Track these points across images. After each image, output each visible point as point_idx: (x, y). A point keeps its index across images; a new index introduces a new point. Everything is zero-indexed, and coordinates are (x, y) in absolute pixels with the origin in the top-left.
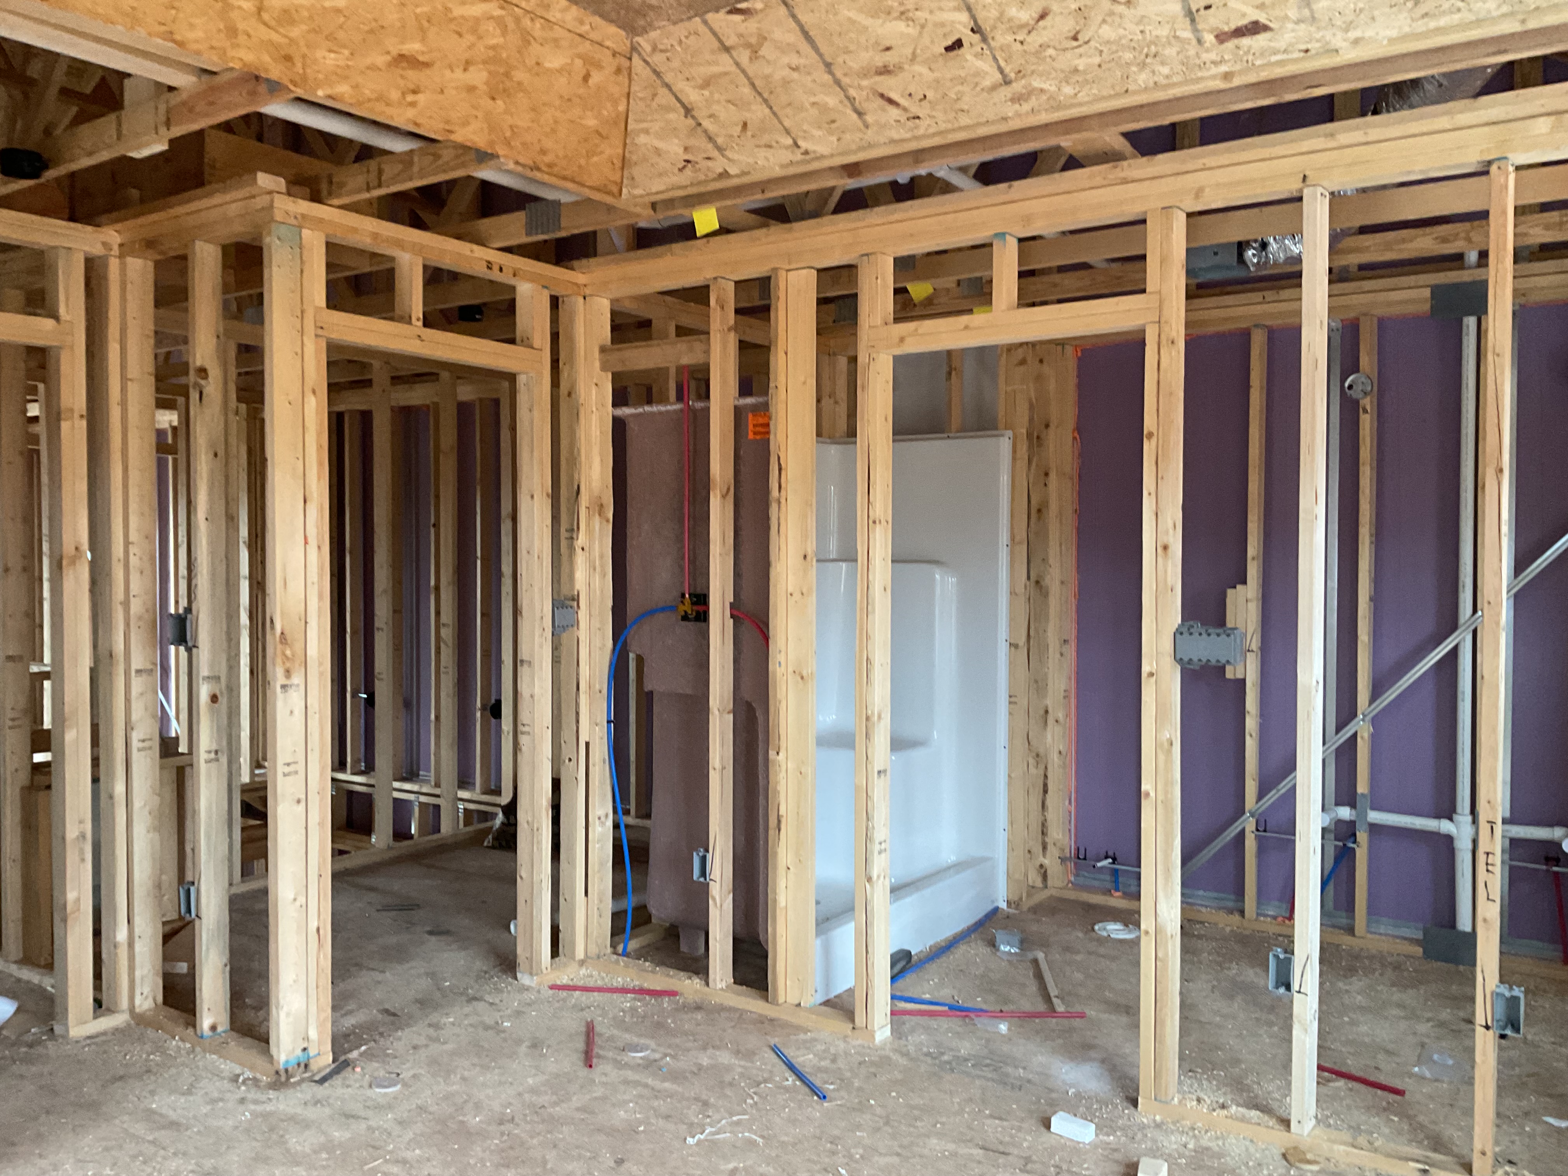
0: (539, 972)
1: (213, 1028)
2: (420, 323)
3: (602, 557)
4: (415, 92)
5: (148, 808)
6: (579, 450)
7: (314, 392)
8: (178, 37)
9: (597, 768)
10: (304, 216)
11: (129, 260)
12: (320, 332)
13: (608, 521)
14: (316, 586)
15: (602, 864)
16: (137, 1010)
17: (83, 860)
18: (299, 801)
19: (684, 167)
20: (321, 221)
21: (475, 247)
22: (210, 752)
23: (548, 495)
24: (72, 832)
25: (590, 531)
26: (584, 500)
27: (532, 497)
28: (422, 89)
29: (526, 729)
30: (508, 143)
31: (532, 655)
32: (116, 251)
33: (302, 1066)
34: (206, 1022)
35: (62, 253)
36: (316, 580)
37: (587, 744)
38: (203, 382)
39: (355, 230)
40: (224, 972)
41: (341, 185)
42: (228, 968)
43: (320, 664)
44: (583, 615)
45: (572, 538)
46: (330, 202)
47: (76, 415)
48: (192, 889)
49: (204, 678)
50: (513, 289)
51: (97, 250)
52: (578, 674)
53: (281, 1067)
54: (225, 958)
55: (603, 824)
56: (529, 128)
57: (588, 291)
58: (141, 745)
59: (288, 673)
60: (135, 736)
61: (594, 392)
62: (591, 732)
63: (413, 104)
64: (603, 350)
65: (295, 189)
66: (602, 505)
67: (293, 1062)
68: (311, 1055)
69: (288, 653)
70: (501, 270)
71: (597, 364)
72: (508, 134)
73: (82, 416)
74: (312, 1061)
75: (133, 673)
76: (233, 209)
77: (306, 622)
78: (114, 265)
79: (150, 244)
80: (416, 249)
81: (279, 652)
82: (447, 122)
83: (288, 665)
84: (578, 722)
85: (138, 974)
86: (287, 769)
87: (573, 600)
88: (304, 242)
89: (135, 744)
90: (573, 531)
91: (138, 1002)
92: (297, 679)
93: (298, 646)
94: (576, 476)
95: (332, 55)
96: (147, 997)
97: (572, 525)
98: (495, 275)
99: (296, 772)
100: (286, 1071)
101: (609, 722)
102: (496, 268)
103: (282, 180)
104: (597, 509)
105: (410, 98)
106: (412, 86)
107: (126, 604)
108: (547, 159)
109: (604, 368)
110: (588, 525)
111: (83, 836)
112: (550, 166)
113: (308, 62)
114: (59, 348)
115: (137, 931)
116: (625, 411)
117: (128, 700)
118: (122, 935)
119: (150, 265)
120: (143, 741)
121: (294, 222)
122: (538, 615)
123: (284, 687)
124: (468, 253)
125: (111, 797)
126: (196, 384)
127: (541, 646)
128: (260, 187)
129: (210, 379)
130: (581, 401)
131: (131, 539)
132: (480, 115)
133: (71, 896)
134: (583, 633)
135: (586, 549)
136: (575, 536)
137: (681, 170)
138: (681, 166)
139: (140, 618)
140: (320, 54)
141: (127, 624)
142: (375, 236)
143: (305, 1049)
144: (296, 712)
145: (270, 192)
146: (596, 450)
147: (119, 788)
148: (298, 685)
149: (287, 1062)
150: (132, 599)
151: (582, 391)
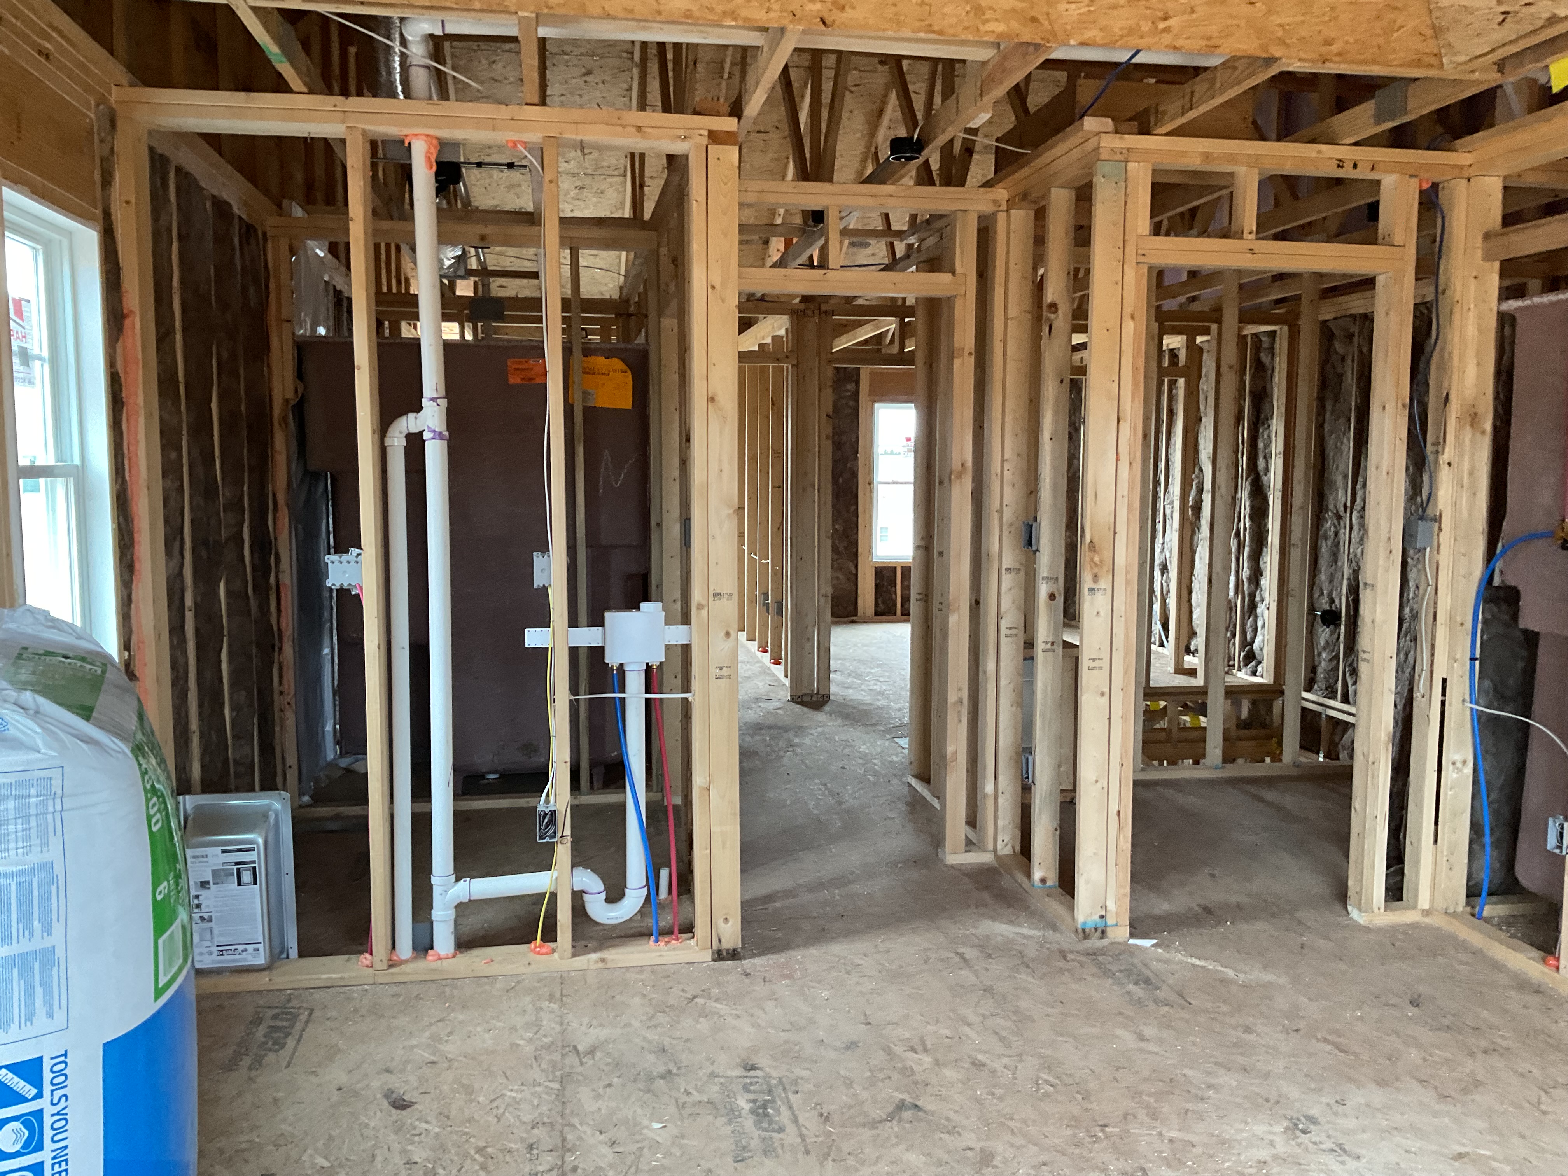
0: (1369, 910)
1: (1043, 881)
2: (1253, 236)
3: (1471, 473)
4: (1165, 19)
5: (1012, 686)
6: (1450, 353)
7: (1132, 317)
8: (936, 28)
9: (1454, 708)
10: (1128, 150)
11: (1013, 211)
12: (1142, 259)
13: (1483, 432)
14: (1126, 499)
15: (1455, 814)
16: (1000, 853)
17: (960, 721)
18: (1103, 694)
19: (1504, 20)
20: (1147, 151)
21: (1323, 147)
22: (1047, 643)
23: (1404, 405)
24: (952, 698)
25: (1459, 444)
26: (1454, 409)
27: (1384, 408)
28: (1171, 14)
29: (1365, 656)
30: (1282, 42)
31: (1375, 578)
32: (1004, 206)
33: (1100, 930)
34: (1037, 875)
35: (959, 214)
36: (1126, 493)
37: (1444, 681)
38: (1052, 316)
39: (1183, 154)
40: (1054, 835)
41: (1165, 112)
42: (1058, 832)
43: (1127, 573)
44: (1445, 538)
45: (1437, 452)
46: (1157, 132)
47: (966, 353)
48: (1030, 758)
49: (1043, 578)
50: (1376, 184)
51: (986, 208)
52: (1436, 603)
53: (1079, 927)
54: (1056, 824)
55: (1459, 770)
56: (1303, 22)
57: (1471, 172)
58: (1009, 632)
59: (1096, 578)
60: (1004, 624)
61: (1473, 288)
62: (1451, 668)
63: (1167, 30)
64: (1487, 236)
65: (1124, 126)
66: (1476, 414)
67: (1090, 926)
68: (1109, 923)
69: (1097, 559)
70: (1355, 166)
71: (1479, 253)
72: (1280, 33)
73: (971, 354)
74: (1109, 929)
75: (1004, 571)
76: (1075, 154)
77: (1115, 533)
78: (1002, 217)
79: (1024, 196)
80: (1253, 161)
81: (1088, 559)
82: (1209, 38)
83: (1096, 570)
84: (1433, 655)
85: (1000, 823)
86: (1092, 664)
87: (1435, 521)
88: (1129, 174)
89: (1004, 631)
90: (1441, 442)
91: (999, 847)
92: (1104, 583)
93: (1107, 555)
94: (1446, 384)
95: (1073, 6)
96: (1006, 845)
97: (1438, 438)
98: (1347, 173)
99: (1101, 668)
100: (1084, 930)
101: (1473, 659)
102: (1348, 166)
103: (1109, 120)
104: (1469, 419)
105: (1162, 25)
106: (1160, 14)
107: (1000, 512)
108: (1334, 48)
109: (1487, 258)
110: (1457, 437)
111: (961, 702)
112: (1340, 54)
113: (1052, 17)
114: (955, 296)
115: (1000, 789)
116: (1513, 304)
117: (999, 593)
118: (989, 788)
119: (1032, 213)
120: (1010, 629)
121: (1118, 157)
122: (1384, 535)
123: (1091, 590)
124: (1315, 155)
125: (985, 672)
126: (1049, 319)
127: (1387, 570)
128: (1089, 132)
129: (1060, 312)
130: (1457, 297)
131: (1006, 457)
132: (1242, 23)
133: (950, 749)
134: (1445, 558)
135: (1454, 464)
136: (1440, 449)
137: (1500, 24)
138: (1500, 20)
139: (1011, 525)
140: (1063, 6)
141: (1001, 530)
142: (1207, 156)
143: (1102, 917)
144: (1102, 614)
145: (1098, 134)
146: (1471, 353)
147: (991, 666)
148: (1105, 590)
149: (1085, 923)
150: (1005, 508)
151: (1459, 287)
